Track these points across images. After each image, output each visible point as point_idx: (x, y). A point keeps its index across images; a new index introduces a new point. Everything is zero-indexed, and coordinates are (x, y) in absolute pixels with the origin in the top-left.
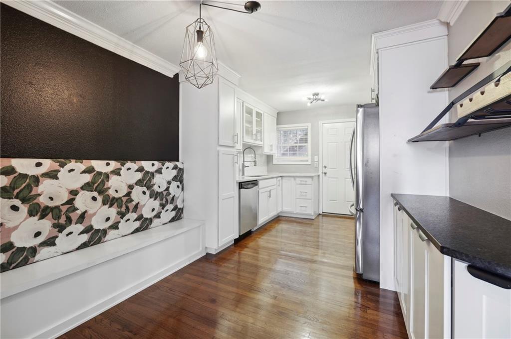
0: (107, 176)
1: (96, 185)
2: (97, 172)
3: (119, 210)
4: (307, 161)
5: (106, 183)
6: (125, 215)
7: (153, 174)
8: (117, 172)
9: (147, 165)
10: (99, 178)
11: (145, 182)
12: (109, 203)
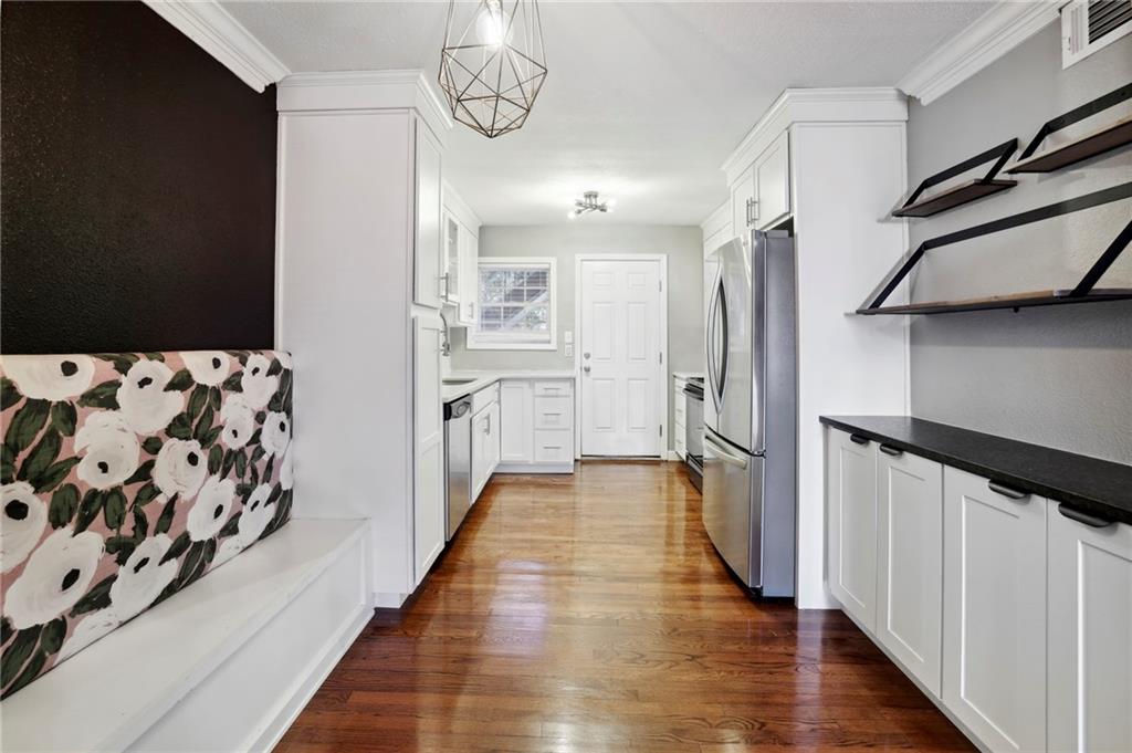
0: (68, 415)
1: (23, 455)
2: (29, 400)
3: (113, 533)
4: (549, 342)
5: (66, 440)
6: (133, 550)
7: (217, 395)
8: (104, 397)
9: (200, 365)
10: (38, 423)
11: (196, 421)
12: (75, 518)
